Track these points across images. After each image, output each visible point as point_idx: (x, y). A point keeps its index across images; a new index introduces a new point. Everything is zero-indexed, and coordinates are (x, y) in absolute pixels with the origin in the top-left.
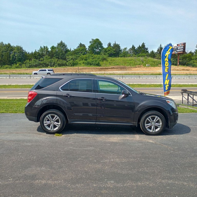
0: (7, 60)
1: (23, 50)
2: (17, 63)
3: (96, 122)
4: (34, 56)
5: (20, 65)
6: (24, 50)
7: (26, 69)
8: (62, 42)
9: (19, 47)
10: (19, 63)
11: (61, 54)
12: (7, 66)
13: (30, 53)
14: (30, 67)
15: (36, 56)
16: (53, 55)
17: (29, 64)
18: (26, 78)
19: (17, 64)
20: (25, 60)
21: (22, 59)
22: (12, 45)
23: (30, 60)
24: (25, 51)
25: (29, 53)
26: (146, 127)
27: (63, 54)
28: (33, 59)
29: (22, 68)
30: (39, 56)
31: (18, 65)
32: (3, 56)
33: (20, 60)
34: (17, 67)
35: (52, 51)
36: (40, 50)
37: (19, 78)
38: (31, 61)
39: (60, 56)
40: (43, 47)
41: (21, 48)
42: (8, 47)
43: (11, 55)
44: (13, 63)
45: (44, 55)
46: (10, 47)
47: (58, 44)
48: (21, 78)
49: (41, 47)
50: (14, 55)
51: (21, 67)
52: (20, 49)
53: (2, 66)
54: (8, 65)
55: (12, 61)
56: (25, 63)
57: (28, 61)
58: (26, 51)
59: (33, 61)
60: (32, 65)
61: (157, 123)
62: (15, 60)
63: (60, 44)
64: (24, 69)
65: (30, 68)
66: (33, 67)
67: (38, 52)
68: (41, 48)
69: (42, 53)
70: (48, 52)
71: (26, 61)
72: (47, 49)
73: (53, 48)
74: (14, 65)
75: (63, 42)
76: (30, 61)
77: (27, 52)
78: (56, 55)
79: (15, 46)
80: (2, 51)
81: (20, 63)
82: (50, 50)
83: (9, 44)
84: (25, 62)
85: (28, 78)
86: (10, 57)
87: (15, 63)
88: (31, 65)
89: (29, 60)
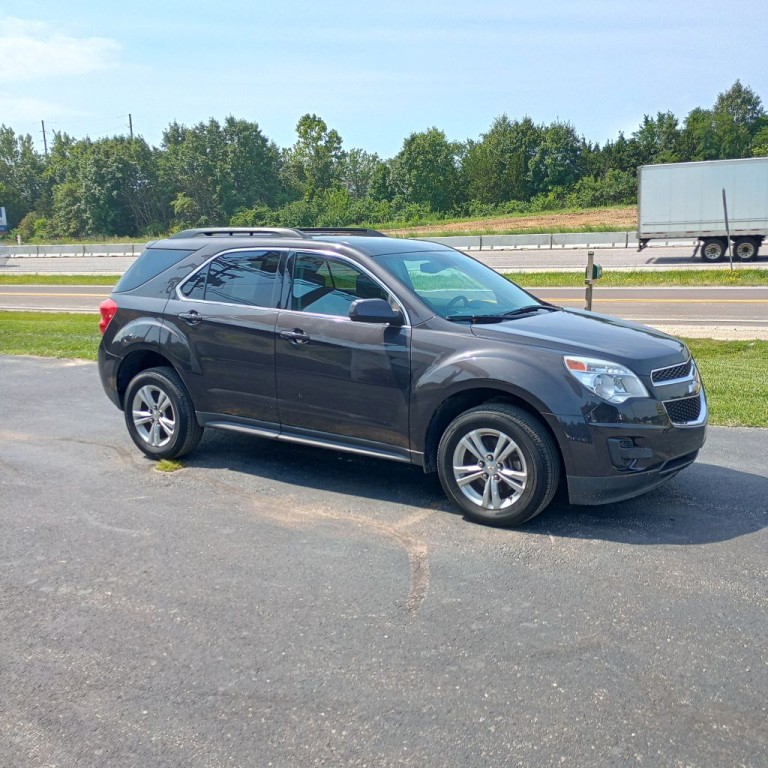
0: (517, 180)
1: (576, 140)
2: (550, 191)
3: (282, 431)
4: (615, 159)
5: (560, 196)
6: (580, 137)
7: (580, 210)
8: (738, 89)
9: (561, 127)
10: (555, 189)
11: (728, 138)
12: (513, 203)
13: (601, 147)
14: (596, 202)
15: (621, 160)
16: (694, 148)
17: (591, 193)
18: (536, 247)
19: (547, 196)
20: (577, 178)
21: (567, 173)
22: (537, 123)
23: (596, 176)
24: (584, 143)
25: (597, 147)
26: (458, 480)
27: (738, 137)
28: (609, 172)
29: (563, 210)
30: (633, 156)
31: (551, 196)
32: (503, 166)
33: (560, 180)
34: (546, 207)
35: (688, 133)
36: (641, 132)
37: (512, 247)
38: (599, 179)
39: (724, 150)
40: (656, 119)
41: (569, 132)
42: (522, 131)
43: (531, 164)
44: (534, 193)
45: (655, 152)
46: (529, 133)
47: (722, 99)
48: (519, 247)
49: (646, 118)
50: (541, 161)
51: (563, 206)
52: (563, 136)
53: (496, 206)
54: (519, 199)
55: (533, 183)
56: (579, 191)
57: (588, 180)
58: (587, 142)
59: (607, 179)
60: (602, 196)
61: (508, 467)
62: (541, 181)
63: (729, 96)
64: (570, 211)
65: (595, 206)
66: (606, 205)
67: (633, 141)
68: (647, 121)
69: (648, 144)
70: (677, 134)
71: (580, 182)
72: (671, 125)
73: (697, 116)
74: (539, 201)
75: (744, 86)
76: (596, 181)
77: (590, 147)
78: (706, 148)
79: (548, 125)
80: (502, 151)
81: (559, 189)
82: (681, 126)
83: (528, 122)
84: (577, 187)
85: (542, 247)
86: (527, 170)
87: (543, 190)
88: (597, 194)
89: (592, 177)
